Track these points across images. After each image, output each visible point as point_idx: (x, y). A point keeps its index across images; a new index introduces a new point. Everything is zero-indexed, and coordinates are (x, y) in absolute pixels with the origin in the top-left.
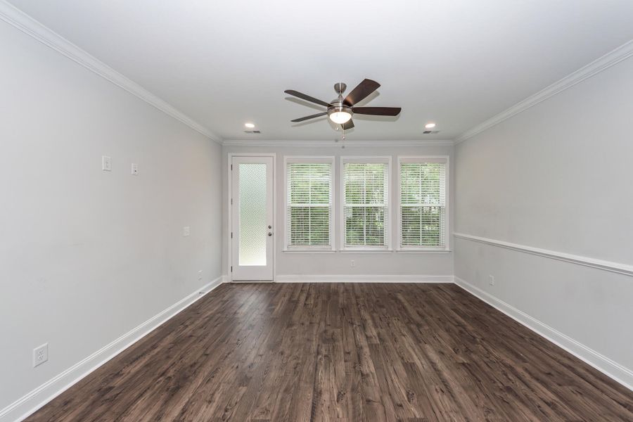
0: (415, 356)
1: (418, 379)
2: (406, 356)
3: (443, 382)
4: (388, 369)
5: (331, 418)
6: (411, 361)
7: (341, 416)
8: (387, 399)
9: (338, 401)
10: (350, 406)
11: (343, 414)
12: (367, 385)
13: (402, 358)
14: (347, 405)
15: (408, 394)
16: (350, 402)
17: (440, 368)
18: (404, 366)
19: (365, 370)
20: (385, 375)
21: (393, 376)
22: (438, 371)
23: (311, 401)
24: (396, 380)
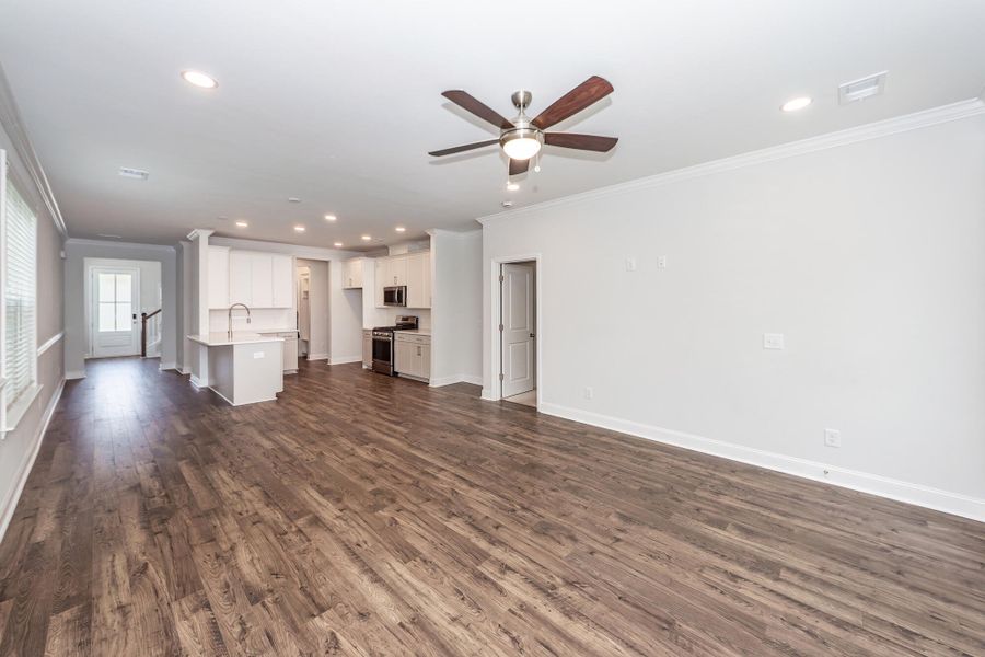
0: (408, 576)
1: (391, 543)
2: (422, 570)
3: (357, 558)
4: (433, 535)
6: (410, 564)
8: (415, 509)
12: (441, 510)
13: (425, 561)
15: (396, 522)
17: (365, 577)
18: (417, 551)
19: (455, 520)
20: (432, 527)
21: (421, 531)
22: (365, 572)
24: (415, 528)
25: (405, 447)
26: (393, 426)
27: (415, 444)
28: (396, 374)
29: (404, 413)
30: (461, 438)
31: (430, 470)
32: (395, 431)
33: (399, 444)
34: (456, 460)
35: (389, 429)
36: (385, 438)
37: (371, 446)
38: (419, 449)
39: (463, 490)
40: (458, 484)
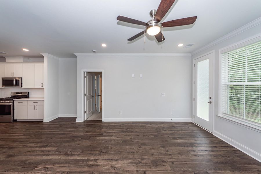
5: (104, 164)
7: (104, 168)
9: (111, 167)
10: (107, 171)
11: (105, 168)
14: (108, 170)
16: (110, 171)
23: (114, 158)
25: (64, 158)
26: (42, 149)
27: (67, 154)
28: (15, 121)
29: (44, 140)
30: (87, 141)
31: (91, 163)
32: (48, 151)
33: (59, 157)
34: (97, 152)
35: (43, 151)
36: (45, 157)
37: (40, 167)
38: (72, 155)
39: (116, 164)
40: (111, 163)
